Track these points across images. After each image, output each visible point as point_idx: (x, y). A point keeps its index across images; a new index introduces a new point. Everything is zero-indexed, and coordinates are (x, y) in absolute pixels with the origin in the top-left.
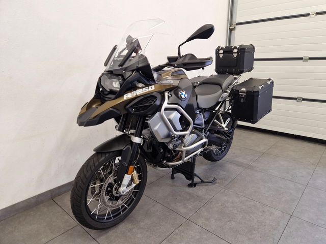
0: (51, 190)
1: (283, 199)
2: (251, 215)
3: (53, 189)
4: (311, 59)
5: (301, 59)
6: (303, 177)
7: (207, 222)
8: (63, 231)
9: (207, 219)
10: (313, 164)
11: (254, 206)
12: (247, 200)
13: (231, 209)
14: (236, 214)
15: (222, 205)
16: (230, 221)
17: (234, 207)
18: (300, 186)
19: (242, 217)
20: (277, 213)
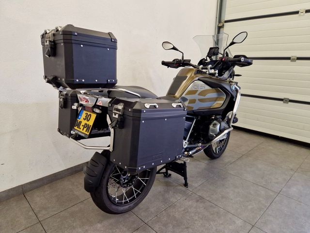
0: (22, 185)
1: (250, 207)
2: (211, 223)
3: (24, 184)
4: (299, 59)
5: (289, 58)
6: (277, 183)
7: (164, 228)
8: (23, 227)
9: (165, 225)
10: (292, 169)
11: (218, 213)
12: (211, 206)
13: (193, 215)
14: (196, 220)
15: (184, 210)
16: (188, 228)
17: (196, 213)
18: (272, 194)
19: (202, 224)
20: (239, 222)
